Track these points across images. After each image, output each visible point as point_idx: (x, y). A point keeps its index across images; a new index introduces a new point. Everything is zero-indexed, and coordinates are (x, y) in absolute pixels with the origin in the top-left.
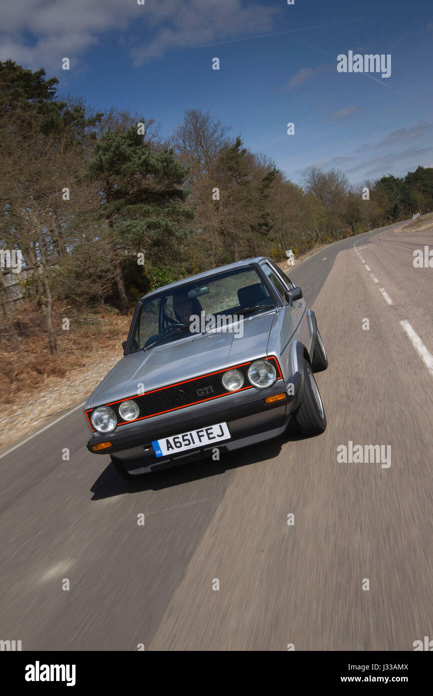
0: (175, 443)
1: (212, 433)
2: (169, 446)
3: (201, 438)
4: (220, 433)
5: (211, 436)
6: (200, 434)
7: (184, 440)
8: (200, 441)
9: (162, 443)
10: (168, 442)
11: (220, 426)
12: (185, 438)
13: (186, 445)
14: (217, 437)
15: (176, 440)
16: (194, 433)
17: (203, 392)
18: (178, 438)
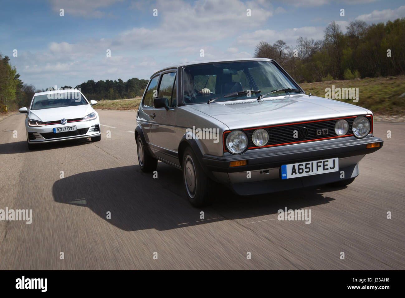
0: (299, 169)
1: (327, 165)
2: (294, 171)
3: (319, 168)
4: (332, 167)
5: (326, 167)
6: (319, 164)
7: (306, 168)
8: (317, 170)
9: (289, 167)
10: (294, 167)
11: (334, 160)
12: (308, 166)
13: (306, 172)
14: (329, 169)
15: (301, 167)
16: (315, 162)
17: (321, 133)
18: (302, 165)
